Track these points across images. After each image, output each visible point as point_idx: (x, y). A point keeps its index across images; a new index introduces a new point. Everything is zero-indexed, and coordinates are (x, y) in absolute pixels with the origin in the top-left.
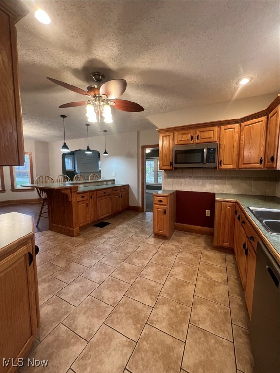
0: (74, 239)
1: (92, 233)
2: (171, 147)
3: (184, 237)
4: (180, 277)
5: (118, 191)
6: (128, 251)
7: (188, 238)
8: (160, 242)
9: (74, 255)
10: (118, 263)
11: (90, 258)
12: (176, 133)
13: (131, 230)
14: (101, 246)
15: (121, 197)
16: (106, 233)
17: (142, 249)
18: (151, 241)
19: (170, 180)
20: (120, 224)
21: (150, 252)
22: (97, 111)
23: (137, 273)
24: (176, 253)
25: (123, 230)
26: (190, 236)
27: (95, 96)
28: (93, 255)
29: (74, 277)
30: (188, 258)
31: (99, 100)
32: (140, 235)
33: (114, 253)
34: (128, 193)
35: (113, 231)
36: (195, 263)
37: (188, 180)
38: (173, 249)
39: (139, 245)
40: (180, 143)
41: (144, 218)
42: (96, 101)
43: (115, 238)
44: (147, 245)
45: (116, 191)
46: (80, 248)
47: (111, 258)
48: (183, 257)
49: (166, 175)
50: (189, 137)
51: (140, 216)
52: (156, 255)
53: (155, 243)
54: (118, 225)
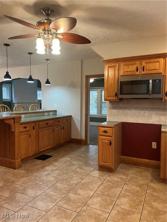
0: (16, 171)
1: (33, 166)
2: (117, 78)
3: (130, 170)
4: (127, 207)
5: (61, 122)
6: (72, 182)
7: (134, 171)
8: (105, 175)
9: (18, 186)
10: (64, 194)
11: (34, 189)
12: (122, 64)
13: (75, 163)
14: (44, 178)
15: (64, 128)
16: (48, 165)
17: (87, 181)
18: (96, 173)
19: (115, 111)
20: (63, 156)
21: (96, 184)
22: (45, 44)
23: (83, 203)
24: (121, 185)
25: (66, 162)
26: (137, 169)
27: (44, 30)
28: (37, 186)
29: (20, 206)
30: (134, 189)
31: (48, 33)
32: (84, 168)
33: (59, 185)
34: (71, 125)
35: (56, 164)
36: (141, 195)
37: (133, 111)
38: (118, 181)
39: (84, 177)
40: (126, 74)
41: (87, 151)
42: (45, 34)
43: (58, 170)
44: (92, 178)
45: (59, 122)
46: (23, 180)
47: (56, 189)
48: (129, 189)
49: (111, 106)
50: (134, 68)
51: (83, 149)
52: (102, 187)
53: (100, 176)
54: (61, 157)
